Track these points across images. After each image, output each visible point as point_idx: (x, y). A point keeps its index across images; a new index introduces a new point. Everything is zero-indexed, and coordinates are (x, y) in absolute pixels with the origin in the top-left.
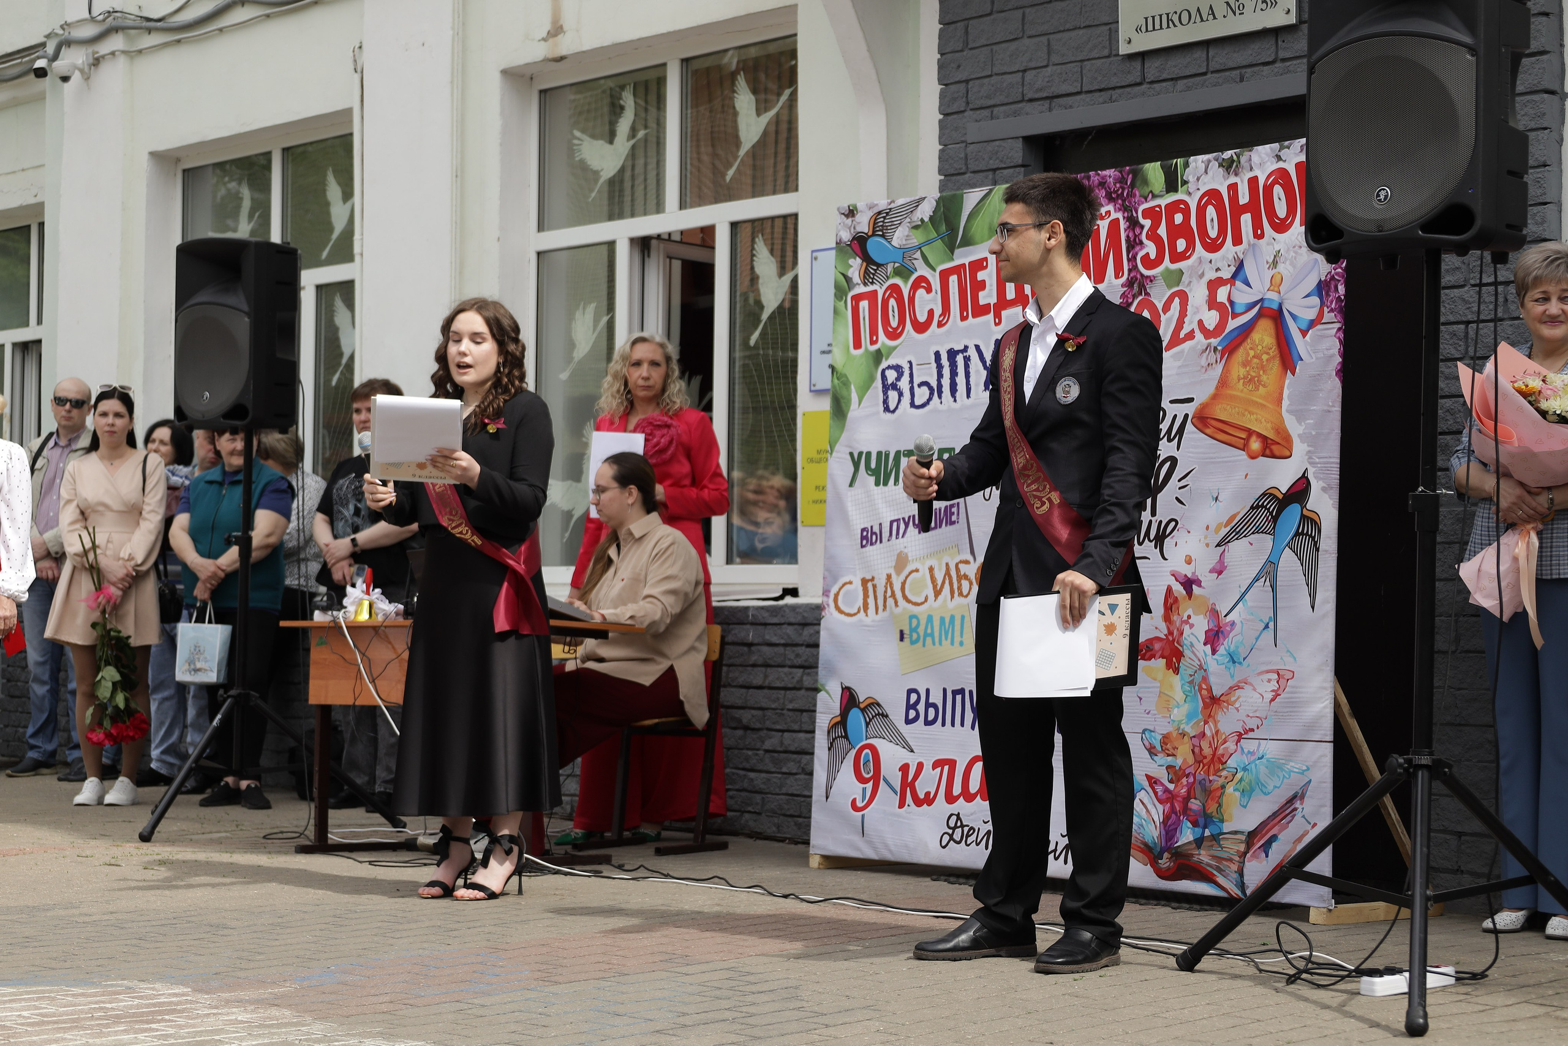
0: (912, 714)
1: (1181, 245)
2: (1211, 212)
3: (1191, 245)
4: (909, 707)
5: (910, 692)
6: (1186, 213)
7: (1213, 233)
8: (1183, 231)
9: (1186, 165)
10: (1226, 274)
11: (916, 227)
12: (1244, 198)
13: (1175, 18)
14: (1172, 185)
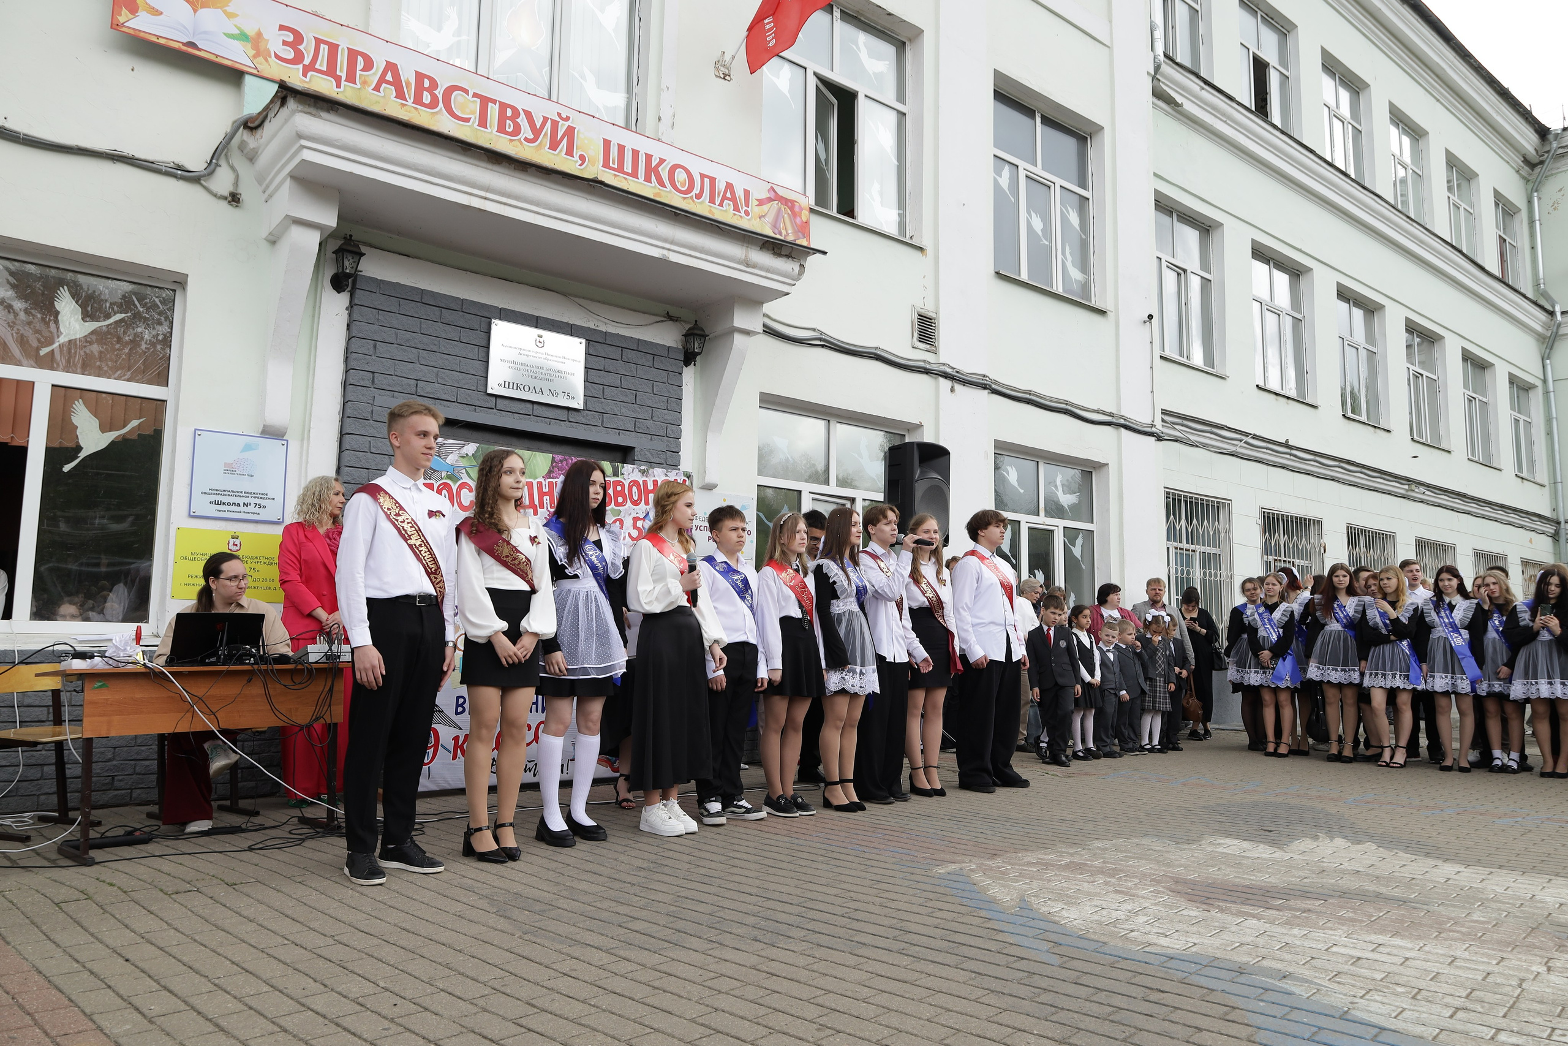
0: (460, 709)
1: (620, 500)
2: (634, 489)
3: (625, 500)
4: (457, 706)
5: (458, 698)
6: (623, 486)
7: (636, 498)
8: (621, 493)
9: (623, 467)
10: (642, 516)
11: (463, 457)
12: (650, 487)
13: (522, 387)
14: (616, 473)
